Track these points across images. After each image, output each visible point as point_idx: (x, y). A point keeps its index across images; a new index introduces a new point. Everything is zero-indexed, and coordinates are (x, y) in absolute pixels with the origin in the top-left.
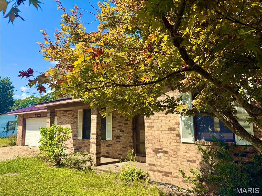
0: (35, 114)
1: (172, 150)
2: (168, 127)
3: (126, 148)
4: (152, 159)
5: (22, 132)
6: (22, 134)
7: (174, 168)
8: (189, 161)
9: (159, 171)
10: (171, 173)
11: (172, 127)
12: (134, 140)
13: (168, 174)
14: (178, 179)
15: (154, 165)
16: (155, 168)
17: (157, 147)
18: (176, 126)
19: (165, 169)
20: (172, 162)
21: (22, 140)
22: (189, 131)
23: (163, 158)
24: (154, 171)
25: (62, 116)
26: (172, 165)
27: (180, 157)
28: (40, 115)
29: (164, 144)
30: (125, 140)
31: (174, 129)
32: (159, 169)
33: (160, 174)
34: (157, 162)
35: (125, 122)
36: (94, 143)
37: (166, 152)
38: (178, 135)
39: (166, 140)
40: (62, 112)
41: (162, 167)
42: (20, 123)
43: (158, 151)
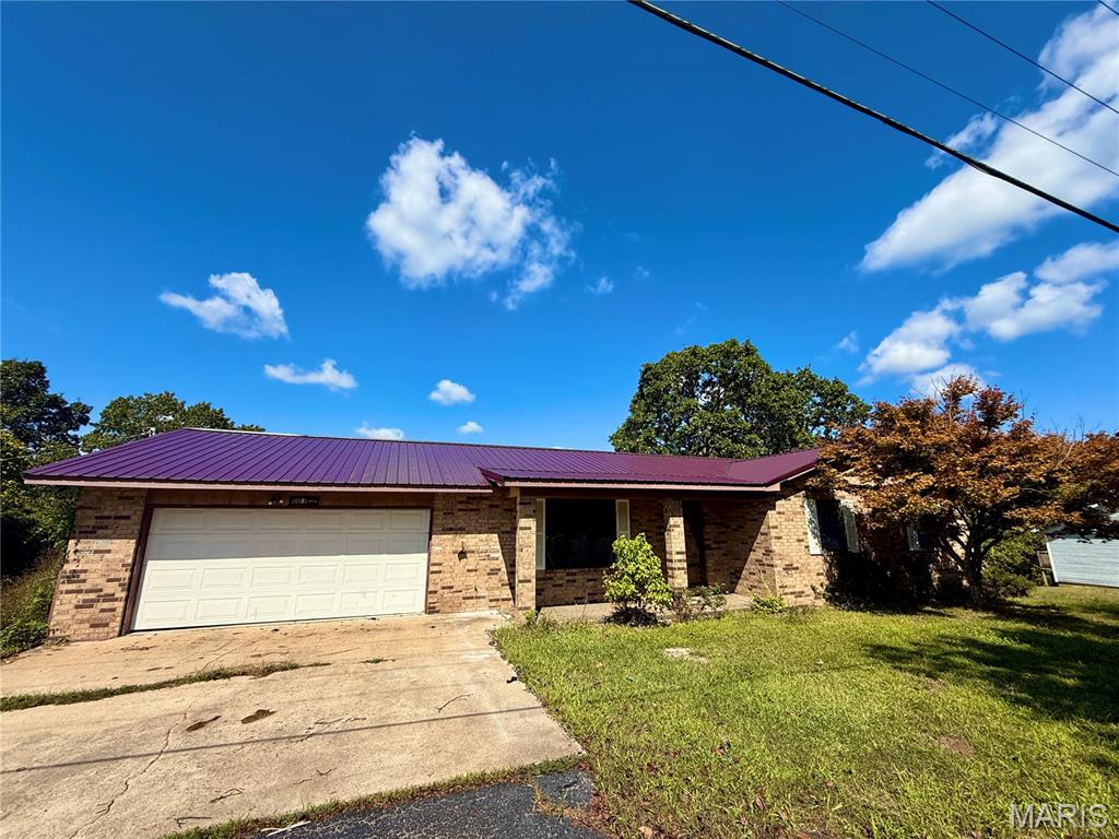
0: (278, 495)
1: (803, 565)
5: (131, 569)
6: (130, 578)
7: (806, 586)
9: (792, 593)
10: (803, 592)
11: (801, 538)
13: (800, 594)
16: (787, 590)
17: (787, 563)
18: (804, 537)
19: (797, 590)
20: (804, 579)
21: (124, 610)
22: (816, 541)
23: (795, 575)
26: (804, 582)
27: (810, 571)
29: (795, 559)
31: (802, 541)
32: (791, 590)
33: (793, 596)
34: (789, 582)
37: (797, 568)
38: (807, 547)
39: (795, 554)
40: (459, 499)
41: (794, 587)
42: (106, 527)
43: (789, 568)
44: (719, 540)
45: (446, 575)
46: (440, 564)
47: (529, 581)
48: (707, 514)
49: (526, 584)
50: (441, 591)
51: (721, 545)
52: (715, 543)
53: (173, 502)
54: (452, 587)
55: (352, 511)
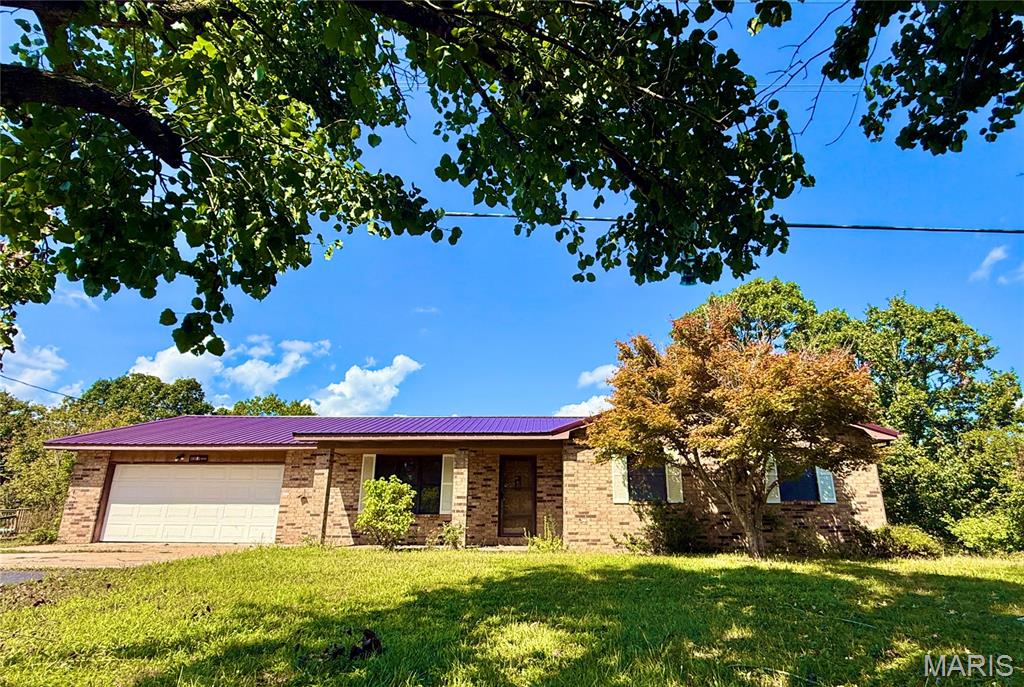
0: (182, 454)
1: (601, 513)
2: (597, 485)
3: (483, 525)
4: (574, 527)
5: (99, 502)
6: (99, 508)
7: (603, 534)
8: (621, 524)
9: (584, 540)
10: (599, 540)
11: (602, 486)
12: (500, 512)
14: (608, 546)
15: (577, 534)
16: (577, 537)
17: (581, 510)
18: (608, 485)
19: (591, 537)
20: (601, 527)
21: (95, 527)
22: (623, 488)
23: (590, 523)
24: (577, 541)
25: (305, 464)
26: (601, 530)
27: (611, 520)
28: (207, 456)
29: (592, 507)
30: (483, 513)
31: (605, 489)
32: (584, 537)
33: (585, 543)
34: (582, 529)
35: (484, 483)
36: (463, 511)
37: (594, 516)
38: (610, 495)
39: (594, 503)
40: (305, 455)
41: (589, 534)
42: (87, 476)
43: (581, 516)
44: (554, 492)
45: (290, 515)
46: (287, 506)
47: (318, 515)
48: (542, 467)
49: (316, 517)
50: (285, 527)
51: (555, 498)
52: (548, 495)
53: (124, 460)
54: (294, 524)
55: (233, 466)
